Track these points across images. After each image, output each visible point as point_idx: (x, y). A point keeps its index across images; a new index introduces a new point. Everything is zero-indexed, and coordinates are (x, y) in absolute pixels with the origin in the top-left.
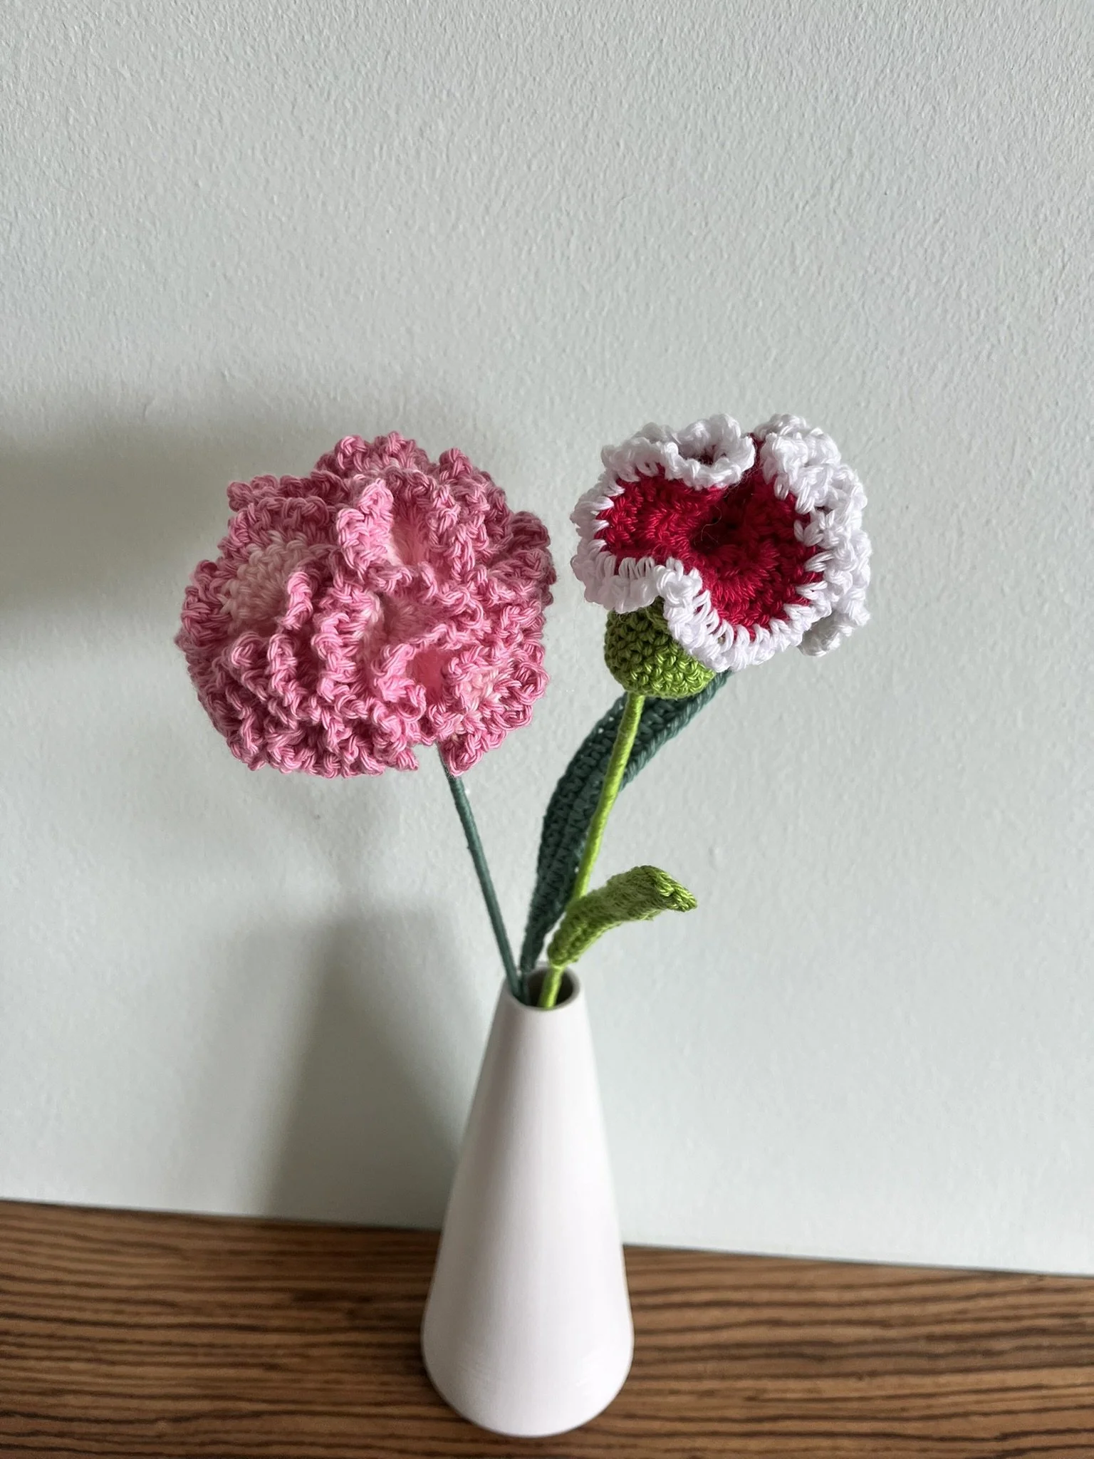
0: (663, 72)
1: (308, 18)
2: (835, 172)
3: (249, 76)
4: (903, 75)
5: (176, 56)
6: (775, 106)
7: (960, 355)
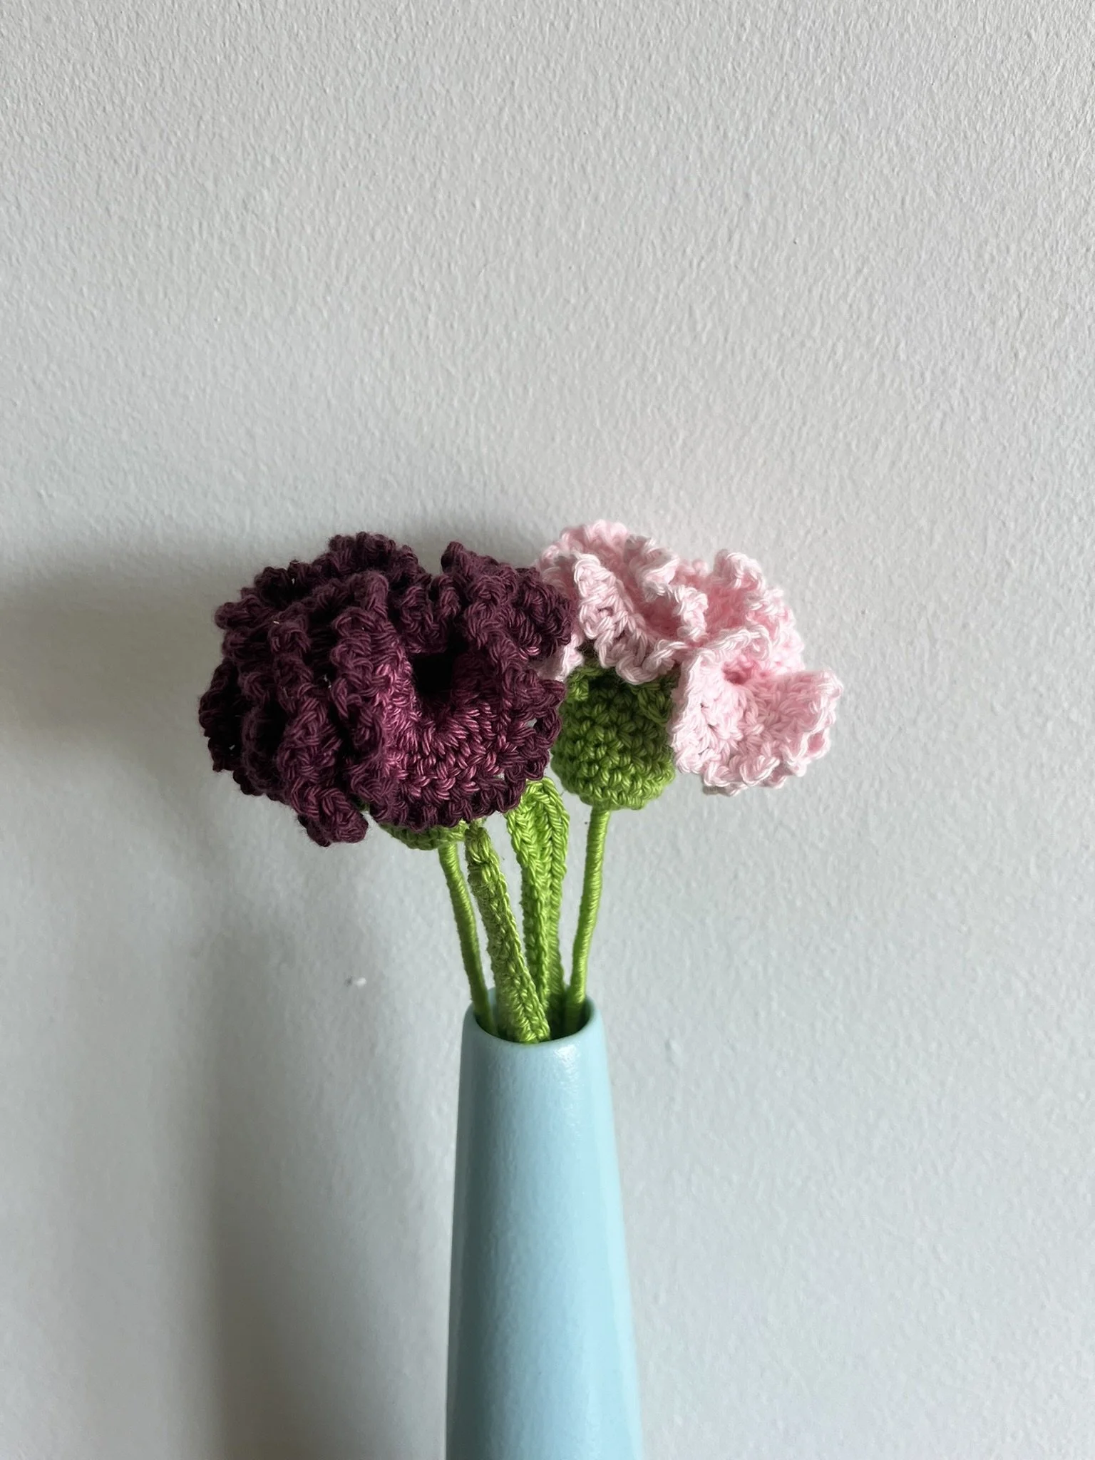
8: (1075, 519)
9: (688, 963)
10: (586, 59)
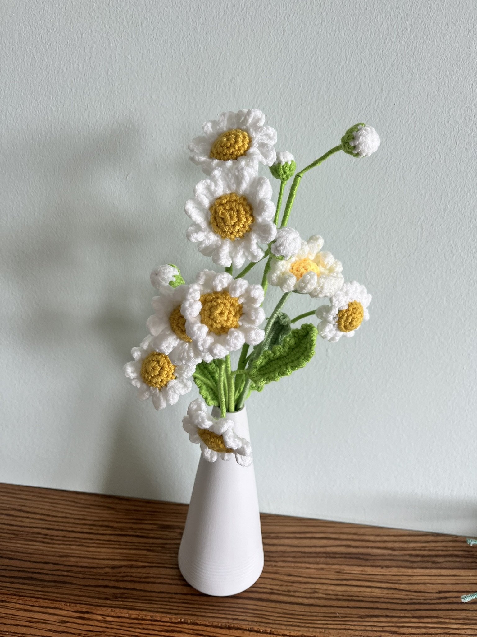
6: (356, 74)
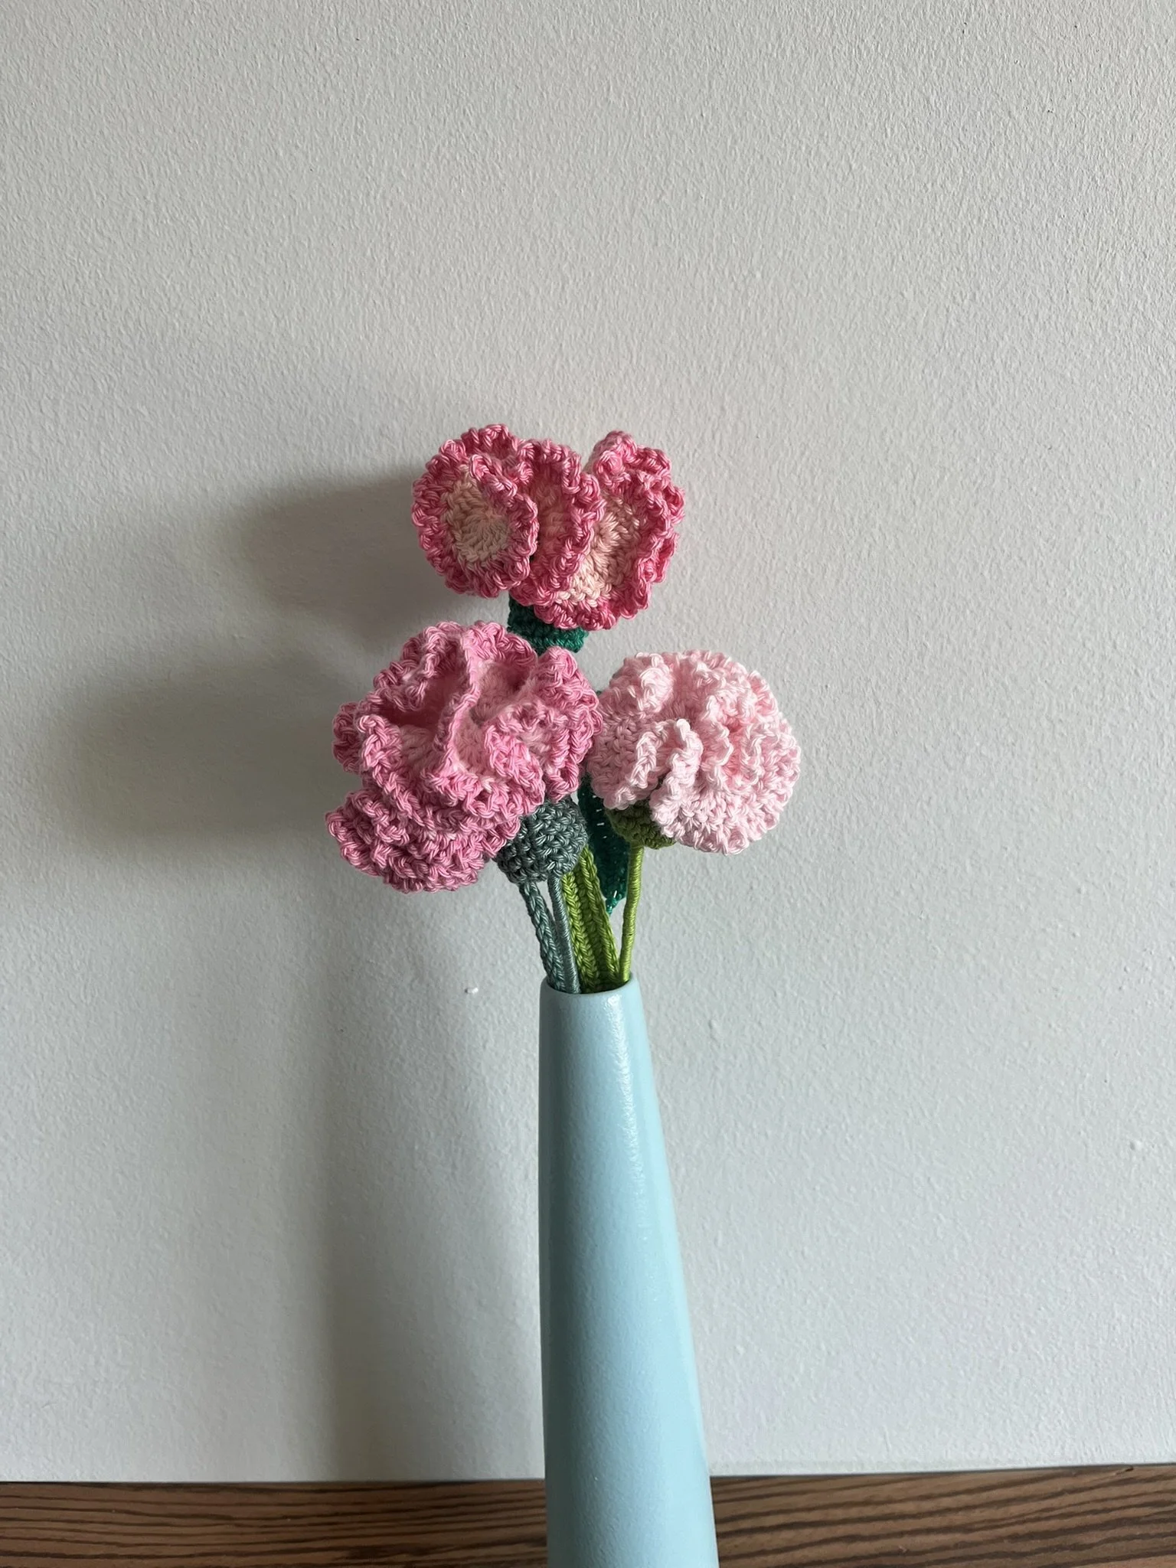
0: (566, 367)
1: (285, 358)
2: (713, 426)
3: (243, 406)
4: (754, 348)
5: (183, 395)
7: (844, 556)
8: (968, 612)
9: (721, 957)
10: (609, 328)
